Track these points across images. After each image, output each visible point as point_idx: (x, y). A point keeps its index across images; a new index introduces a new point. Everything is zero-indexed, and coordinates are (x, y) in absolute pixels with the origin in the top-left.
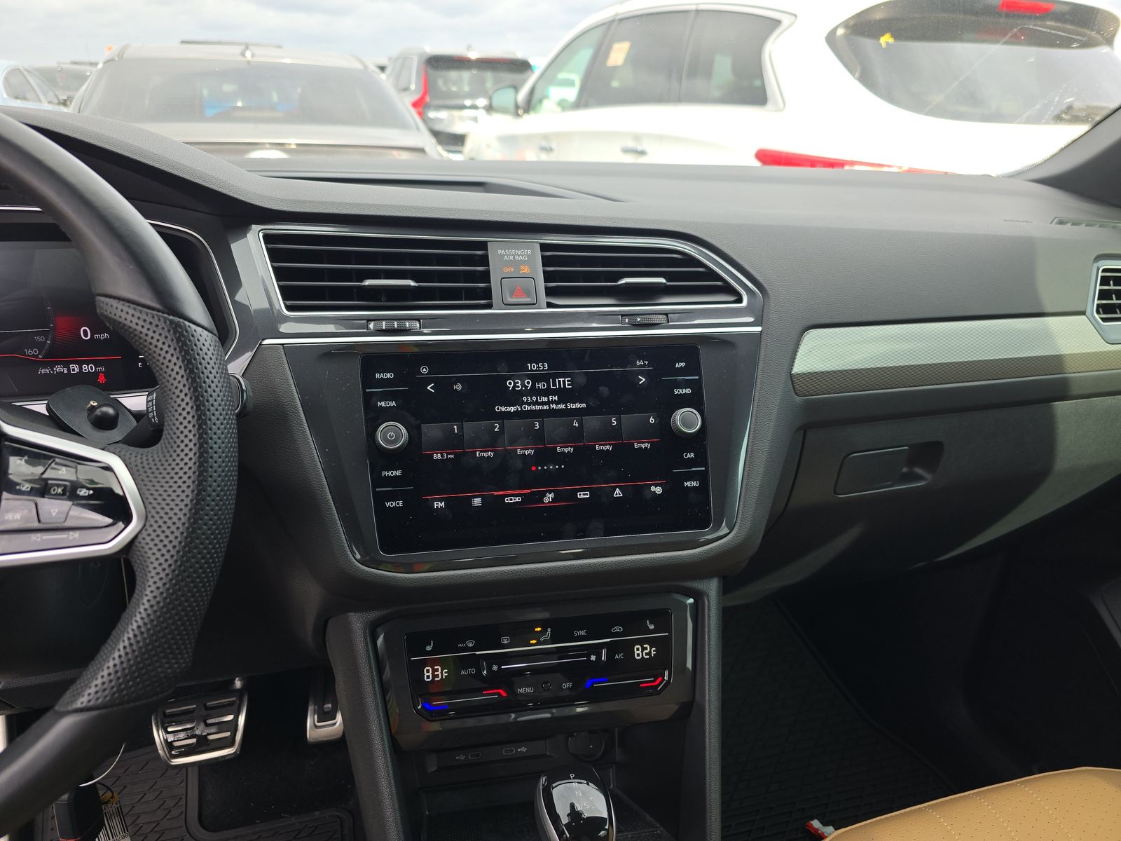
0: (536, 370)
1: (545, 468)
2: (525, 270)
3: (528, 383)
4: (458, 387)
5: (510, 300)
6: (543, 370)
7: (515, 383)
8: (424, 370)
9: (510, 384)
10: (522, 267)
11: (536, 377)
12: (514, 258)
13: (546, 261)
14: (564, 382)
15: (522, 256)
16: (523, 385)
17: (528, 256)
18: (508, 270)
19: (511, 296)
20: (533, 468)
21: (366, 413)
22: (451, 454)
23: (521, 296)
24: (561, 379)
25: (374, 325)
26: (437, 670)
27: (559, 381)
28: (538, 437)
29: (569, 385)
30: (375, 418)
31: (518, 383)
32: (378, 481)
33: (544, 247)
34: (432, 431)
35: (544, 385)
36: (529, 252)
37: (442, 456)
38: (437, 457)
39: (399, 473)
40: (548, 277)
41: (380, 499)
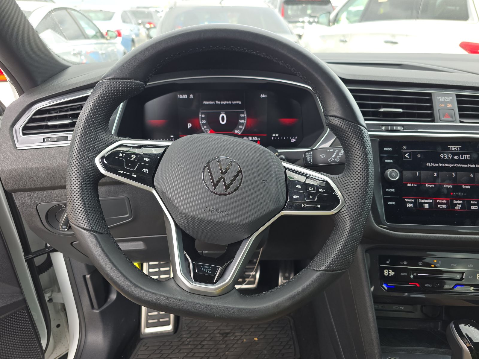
0: (454, 151)
1: (457, 194)
2: (449, 106)
3: (450, 156)
4: (419, 156)
5: (443, 119)
6: (457, 151)
7: (444, 156)
8: (404, 148)
9: (442, 156)
10: (448, 105)
11: (454, 153)
12: (444, 100)
13: (459, 102)
14: (467, 156)
15: (448, 99)
16: (448, 157)
17: (451, 99)
18: (442, 105)
19: (444, 118)
20: (452, 194)
21: (381, 165)
22: (415, 184)
23: (448, 117)
24: (466, 155)
25: (385, 128)
26: (390, 272)
27: (465, 156)
28: (454, 180)
29: (469, 158)
30: (384, 167)
31: (445, 156)
32: (385, 193)
33: (457, 96)
34: (408, 174)
35: (457, 157)
36: (451, 98)
37: (411, 185)
38: (409, 185)
39: (393, 190)
40: (460, 109)
41: (386, 200)
